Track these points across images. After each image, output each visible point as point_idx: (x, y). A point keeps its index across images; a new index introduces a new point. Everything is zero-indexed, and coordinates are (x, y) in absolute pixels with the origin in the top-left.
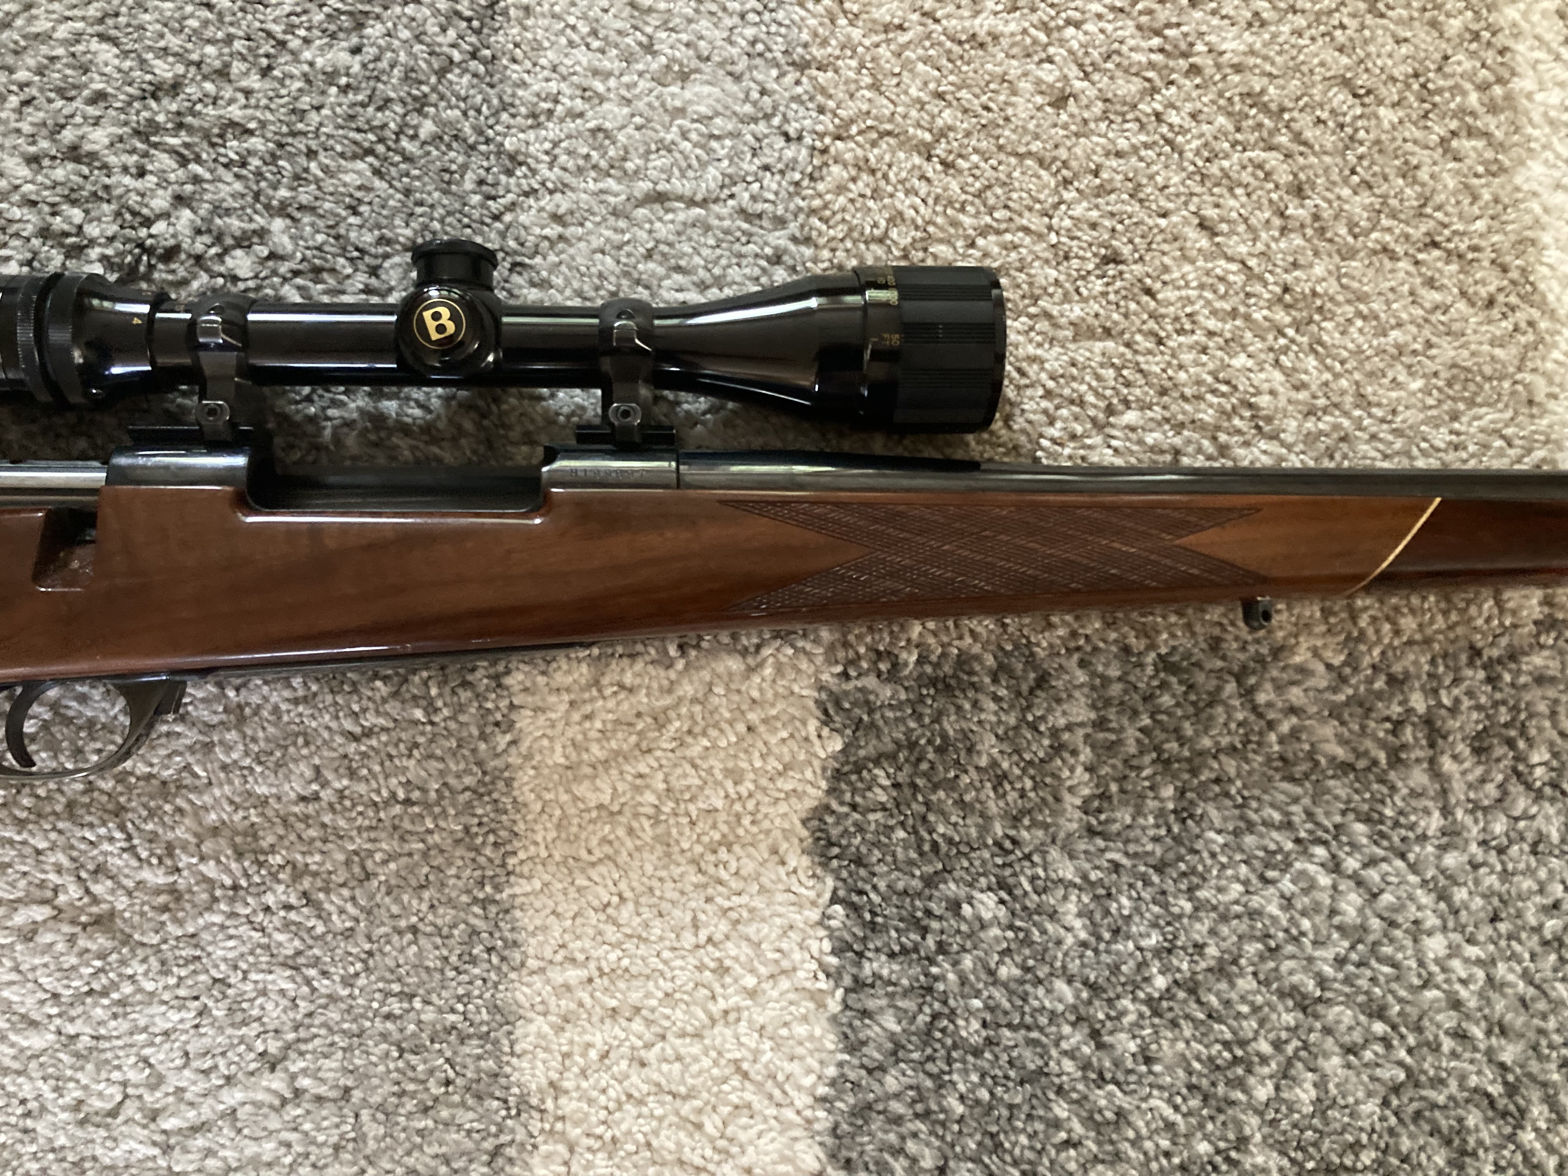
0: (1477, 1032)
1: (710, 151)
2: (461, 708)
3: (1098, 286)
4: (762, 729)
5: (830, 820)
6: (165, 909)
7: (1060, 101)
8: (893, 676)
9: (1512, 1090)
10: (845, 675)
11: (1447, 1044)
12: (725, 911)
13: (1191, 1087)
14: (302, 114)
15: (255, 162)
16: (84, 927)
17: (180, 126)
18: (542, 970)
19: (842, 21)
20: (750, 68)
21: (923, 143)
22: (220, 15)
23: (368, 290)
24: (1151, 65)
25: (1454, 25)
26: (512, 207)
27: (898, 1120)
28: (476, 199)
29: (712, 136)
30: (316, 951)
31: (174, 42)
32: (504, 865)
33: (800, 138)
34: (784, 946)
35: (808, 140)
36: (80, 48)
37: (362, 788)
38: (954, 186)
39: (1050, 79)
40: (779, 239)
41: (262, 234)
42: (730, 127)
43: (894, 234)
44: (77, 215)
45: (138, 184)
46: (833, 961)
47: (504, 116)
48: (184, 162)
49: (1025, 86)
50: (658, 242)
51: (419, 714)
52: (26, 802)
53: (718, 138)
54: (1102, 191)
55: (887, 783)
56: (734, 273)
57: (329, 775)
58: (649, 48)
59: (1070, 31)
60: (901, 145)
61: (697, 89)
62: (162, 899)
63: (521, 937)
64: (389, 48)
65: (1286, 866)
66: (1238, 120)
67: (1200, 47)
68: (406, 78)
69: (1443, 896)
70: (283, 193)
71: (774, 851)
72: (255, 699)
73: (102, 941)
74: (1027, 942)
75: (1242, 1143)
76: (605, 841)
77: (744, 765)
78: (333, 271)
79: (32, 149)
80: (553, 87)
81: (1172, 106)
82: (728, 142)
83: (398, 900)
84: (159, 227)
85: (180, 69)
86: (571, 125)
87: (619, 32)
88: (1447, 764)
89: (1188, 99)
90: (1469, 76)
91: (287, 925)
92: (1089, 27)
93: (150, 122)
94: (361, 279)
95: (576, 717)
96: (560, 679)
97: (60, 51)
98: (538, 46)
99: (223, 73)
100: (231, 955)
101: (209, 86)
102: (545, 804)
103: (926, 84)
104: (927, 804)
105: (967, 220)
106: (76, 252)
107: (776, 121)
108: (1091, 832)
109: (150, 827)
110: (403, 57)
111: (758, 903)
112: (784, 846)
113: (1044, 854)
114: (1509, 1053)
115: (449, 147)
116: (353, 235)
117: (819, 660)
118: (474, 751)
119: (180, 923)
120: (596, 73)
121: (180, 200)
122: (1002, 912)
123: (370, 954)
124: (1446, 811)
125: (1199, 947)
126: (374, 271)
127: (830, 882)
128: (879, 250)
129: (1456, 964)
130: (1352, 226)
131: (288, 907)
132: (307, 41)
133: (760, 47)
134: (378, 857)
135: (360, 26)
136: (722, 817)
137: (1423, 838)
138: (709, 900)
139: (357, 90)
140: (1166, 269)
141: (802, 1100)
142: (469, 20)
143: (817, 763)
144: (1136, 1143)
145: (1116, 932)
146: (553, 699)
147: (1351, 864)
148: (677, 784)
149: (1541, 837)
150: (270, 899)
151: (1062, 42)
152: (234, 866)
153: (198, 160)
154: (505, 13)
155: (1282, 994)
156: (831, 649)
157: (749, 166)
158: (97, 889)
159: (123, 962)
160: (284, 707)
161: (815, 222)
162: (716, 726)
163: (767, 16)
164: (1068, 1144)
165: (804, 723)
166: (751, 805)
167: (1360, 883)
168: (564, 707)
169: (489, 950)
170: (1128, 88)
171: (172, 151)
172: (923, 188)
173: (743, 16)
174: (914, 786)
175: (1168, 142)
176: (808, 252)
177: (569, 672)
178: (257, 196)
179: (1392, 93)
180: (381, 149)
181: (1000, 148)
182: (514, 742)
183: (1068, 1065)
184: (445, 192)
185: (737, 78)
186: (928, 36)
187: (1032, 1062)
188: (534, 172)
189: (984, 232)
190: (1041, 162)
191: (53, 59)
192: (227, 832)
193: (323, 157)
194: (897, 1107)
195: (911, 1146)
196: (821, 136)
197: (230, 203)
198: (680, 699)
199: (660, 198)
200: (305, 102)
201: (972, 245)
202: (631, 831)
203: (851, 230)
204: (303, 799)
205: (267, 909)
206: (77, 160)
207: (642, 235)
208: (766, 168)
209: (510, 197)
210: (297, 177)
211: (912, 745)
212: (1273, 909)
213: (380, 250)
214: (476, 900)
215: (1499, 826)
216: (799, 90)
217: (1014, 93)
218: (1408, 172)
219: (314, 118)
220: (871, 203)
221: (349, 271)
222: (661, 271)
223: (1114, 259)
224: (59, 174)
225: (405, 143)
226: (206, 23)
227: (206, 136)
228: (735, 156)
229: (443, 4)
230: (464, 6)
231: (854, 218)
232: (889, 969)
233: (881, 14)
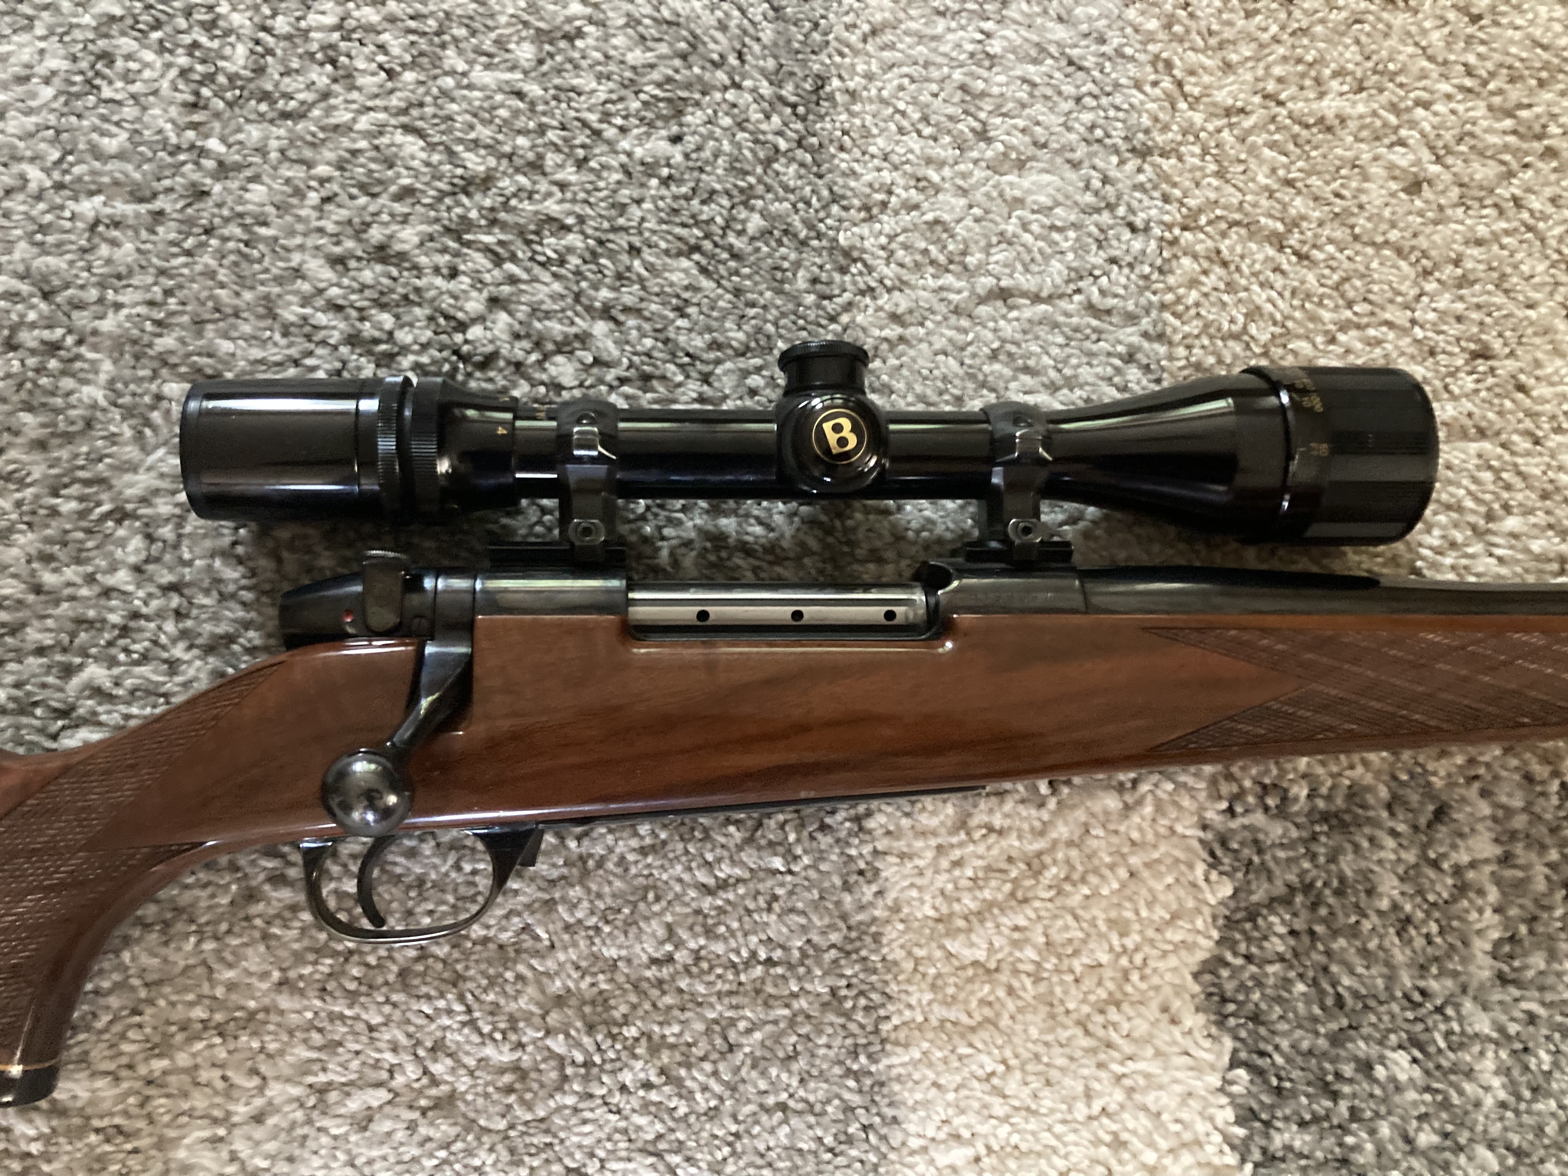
1: (1053, 243)
2: (821, 856)
3: (1469, 382)
4: (1145, 874)
5: (1225, 973)
6: (509, 1090)
7: (1414, 187)
8: (1282, 813)
10: (1230, 811)
12: (1119, 1078)
14: (622, 208)
15: (574, 261)
16: (424, 1112)
17: (493, 222)
18: (924, 1150)
19: (1182, 105)
20: (1091, 155)
21: (1275, 234)
22: (532, 104)
23: (701, 399)
24: (1506, 148)
26: (849, 306)
28: (810, 299)
29: (1053, 228)
30: (680, 1136)
31: (484, 133)
32: (877, 1031)
33: (1147, 229)
34: (1185, 1116)
35: (1157, 231)
36: (384, 140)
37: (719, 948)
38: (1311, 278)
39: (1403, 163)
40: (1130, 335)
41: (584, 339)
42: (1073, 218)
43: (1253, 329)
44: (387, 320)
45: (452, 285)
46: (1241, 1132)
47: (835, 209)
48: (498, 261)
49: (1375, 170)
50: (1004, 341)
51: (778, 863)
52: (356, 972)
53: (1060, 230)
54: (1464, 281)
55: (1282, 930)
56: (1085, 373)
57: (684, 934)
58: (983, 135)
59: (1420, 112)
60: (1252, 236)
61: (1034, 177)
62: (507, 1078)
63: (900, 1113)
64: (711, 136)
67: (1553, 129)
68: (731, 169)
70: (605, 294)
71: (1165, 1009)
72: (599, 850)
73: (444, 1129)
74: (1446, 1104)
76: (983, 1002)
77: (1129, 914)
78: (663, 378)
79: (337, 250)
80: (887, 176)
81: (1529, 190)
82: (1072, 234)
83: (764, 1073)
84: (475, 332)
85: (492, 162)
86: (907, 218)
87: (951, 118)
89: (1547, 184)
91: (646, 1107)
92: (1439, 107)
93: (463, 218)
94: (693, 388)
95: (945, 863)
96: (926, 820)
97: (363, 144)
98: (866, 134)
99: (536, 166)
100: (587, 1141)
101: (522, 179)
102: (917, 961)
103: (1274, 171)
104: (1328, 953)
105: (1326, 315)
106: (387, 360)
107: (1121, 211)
108: (1502, 979)
109: (491, 997)
110: (726, 146)
111: (1153, 1068)
112: (1176, 1004)
113: (1457, 1006)
115: (780, 243)
116: (682, 339)
117: (1202, 796)
118: (838, 903)
119: (529, 1106)
120: (929, 161)
121: (494, 302)
122: (1417, 1072)
123: (737, 1135)
126: (706, 379)
127: (1228, 1043)
128: (1237, 347)
131: (647, 1085)
132: (623, 130)
133: (1099, 133)
134: (742, 1025)
135: (680, 113)
136: (1108, 973)
138: (1101, 1066)
139: (680, 182)
140: (1538, 364)
142: (794, 106)
143: (1207, 911)
145: (1536, 1090)
146: (919, 844)
148: (1058, 938)
150: (627, 1077)
151: (1413, 124)
152: (586, 1040)
153: (513, 258)
154: (831, 98)
156: (1213, 781)
157: (1096, 258)
158: (437, 1069)
159: (469, 1152)
160: (631, 857)
161: (1167, 316)
162: (1096, 871)
163: (1104, 101)
165: (1191, 866)
166: (1138, 959)
168: (930, 854)
169: (865, 1128)
170: (1483, 171)
171: (487, 250)
172: (1279, 281)
173: (1078, 100)
174: (1312, 933)
175: (1530, 229)
176: (1162, 349)
177: (934, 813)
178: (577, 297)
180: (707, 245)
181: (1356, 238)
182: (880, 893)
184: (779, 292)
185: (1075, 165)
186: (1273, 119)
188: (870, 269)
189: (1344, 327)
190: (1399, 252)
191: (355, 153)
192: (573, 1002)
193: (648, 255)
196: (1169, 227)
197: (549, 305)
198: (1055, 843)
199: (1004, 295)
200: (624, 195)
201: (1333, 340)
202: (1011, 991)
203: (1207, 326)
204: (654, 961)
205: (623, 1088)
206: (384, 261)
207: (990, 335)
208: (1113, 261)
209: (847, 296)
210: (619, 276)
211: (1308, 888)
213: (712, 355)
214: (849, 1072)
216: (1142, 178)
217: (1366, 178)
219: (635, 212)
220: (1225, 298)
221: (680, 378)
222: (1007, 372)
223: (1484, 354)
224: (367, 276)
225: (732, 239)
226: (516, 113)
227: (521, 233)
228: (1080, 249)
229: (766, 89)
230: (788, 91)
231: (1210, 313)
232: (1301, 1140)
233: (1222, 97)
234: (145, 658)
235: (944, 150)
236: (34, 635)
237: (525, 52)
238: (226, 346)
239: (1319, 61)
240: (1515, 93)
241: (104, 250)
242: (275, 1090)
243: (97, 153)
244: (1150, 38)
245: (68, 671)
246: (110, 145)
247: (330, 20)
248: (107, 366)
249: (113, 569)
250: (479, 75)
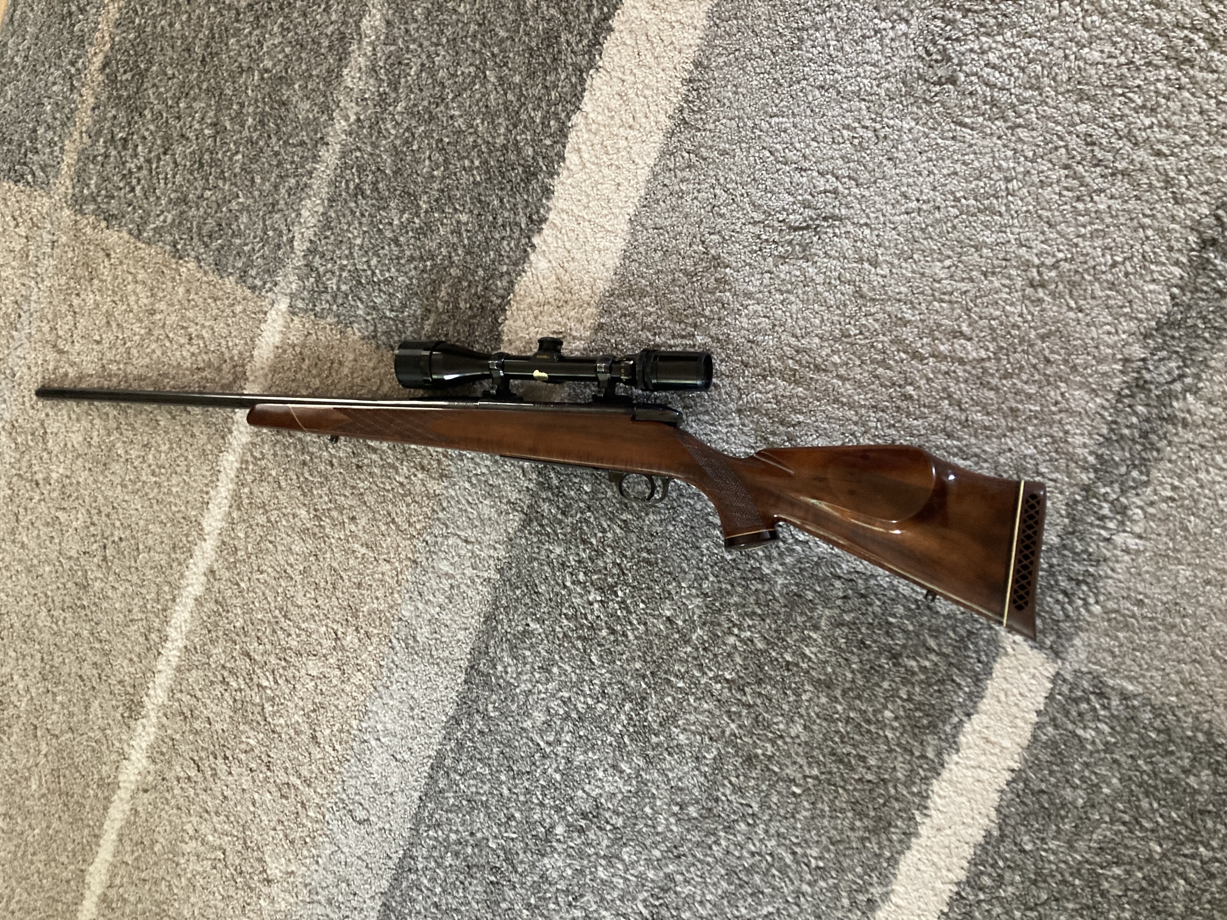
0: (358, 214)
1: (448, 549)
3: (365, 461)
7: (353, 519)
9: (356, 195)
11: (367, 214)
13: (432, 232)
15: (567, 605)
17: (582, 626)
19: (399, 569)
20: (428, 568)
21: (393, 524)
22: (559, 654)
24: (326, 517)
25: (246, 490)
26: (505, 558)
27: (508, 257)
29: (446, 553)
31: (574, 652)
33: (424, 541)
34: (517, 317)
35: (421, 539)
36: (600, 663)
38: (390, 507)
39: (353, 526)
40: (441, 515)
41: (573, 583)
42: (440, 553)
45: (599, 614)
46: (507, 307)
47: (497, 586)
48: (585, 614)
49: (360, 527)
54: (353, 487)
56: (456, 511)
58: (452, 587)
59: (342, 537)
60: (399, 526)
61: (445, 569)
64: (519, 621)
65: (386, 280)
66: (311, 491)
67: (312, 516)
68: (518, 610)
69: (351, 253)
70: (563, 592)
74: (457, 290)
75: (426, 212)
79: (624, 639)
80: (480, 588)
81: (326, 503)
82: (443, 549)
84: (599, 598)
85: (576, 643)
86: (480, 574)
87: (458, 596)
88: (335, 287)
89: (321, 503)
90: (249, 474)
92: (337, 536)
93: (589, 631)
97: (606, 665)
98: (480, 602)
99: (565, 635)
101: (570, 633)
103: (385, 540)
107: (428, 549)
108: (430, 311)
110: (516, 617)
113: (443, 311)
114: (353, 205)
115: (514, 584)
120: (468, 587)
121: (591, 604)
122: (460, 301)
124: (340, 276)
125: (415, 268)
126: (548, 557)
129: (356, 233)
130: (295, 447)
132: (540, 635)
133: (423, 573)
135: (523, 632)
137: (349, 271)
139: (531, 613)
141: (529, 274)
142: (495, 619)
144: (452, 224)
145: (434, 282)
147: (369, 273)
149: (321, 258)
151: (345, 535)
153: (581, 613)
154: (485, 616)
155: (401, 246)
157: (440, 539)
163: (418, 581)
164: (468, 231)
167: (369, 266)
170: (335, 514)
171: (587, 619)
173: (424, 584)
178: (570, 595)
179: (270, 479)
180: (532, 592)
181: (374, 512)
183: (460, 252)
185: (433, 567)
186: (379, 554)
187: (468, 257)
188: (496, 565)
189: (388, 491)
190: (365, 503)
191: (609, 664)
193: (548, 597)
194: (507, 261)
195: (508, 249)
196: (418, 539)
197: (578, 596)
199: (466, 541)
200: (546, 616)
206: (613, 630)
208: (436, 537)
209: (504, 561)
210: (557, 595)
212: (393, 270)
215: (329, 266)
216: (418, 555)
217: (364, 527)
218: (275, 455)
219: (546, 610)
223: (358, 467)
224: (619, 627)
226: (564, 653)
227: (576, 619)
228: (442, 544)
229: (499, 627)
230: (494, 624)
231: (419, 511)
232: (494, 299)
233: (388, 567)
234: (714, 554)
235: (463, 588)
236: (738, 574)
237: (555, 670)
238: (662, 627)
239: (360, 563)
240: (316, 530)
241: (683, 670)
242: (725, 430)
243: (674, 699)
244: (399, 592)
245: (734, 560)
246: (669, 699)
247: (600, 705)
248: (694, 637)
249: (713, 582)
250: (569, 669)
